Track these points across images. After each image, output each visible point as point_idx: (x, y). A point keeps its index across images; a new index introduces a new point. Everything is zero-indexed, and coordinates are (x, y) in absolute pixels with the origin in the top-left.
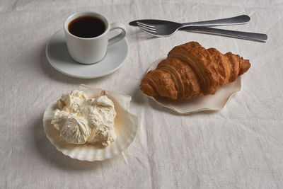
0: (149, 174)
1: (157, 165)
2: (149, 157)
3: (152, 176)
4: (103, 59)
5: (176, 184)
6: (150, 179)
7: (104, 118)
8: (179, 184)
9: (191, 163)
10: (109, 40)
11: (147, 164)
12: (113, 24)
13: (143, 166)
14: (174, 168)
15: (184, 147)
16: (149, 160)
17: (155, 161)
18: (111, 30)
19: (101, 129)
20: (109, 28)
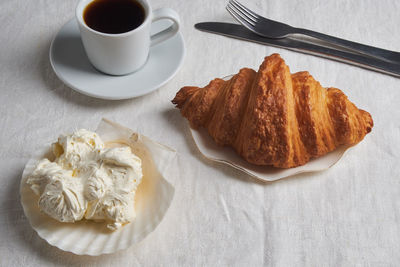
0: (262, 240)
1: (275, 226)
2: (264, 213)
3: (266, 242)
4: (142, 67)
5: (303, 259)
6: (262, 247)
7: (115, 185)
8: (308, 259)
9: (331, 227)
10: (152, 37)
11: (260, 224)
12: (157, 11)
13: (254, 227)
14: (303, 234)
15: (323, 201)
16: (264, 218)
17: (274, 219)
18: (153, 21)
19: (105, 203)
20: (150, 17)
